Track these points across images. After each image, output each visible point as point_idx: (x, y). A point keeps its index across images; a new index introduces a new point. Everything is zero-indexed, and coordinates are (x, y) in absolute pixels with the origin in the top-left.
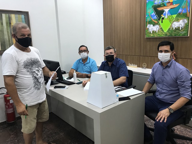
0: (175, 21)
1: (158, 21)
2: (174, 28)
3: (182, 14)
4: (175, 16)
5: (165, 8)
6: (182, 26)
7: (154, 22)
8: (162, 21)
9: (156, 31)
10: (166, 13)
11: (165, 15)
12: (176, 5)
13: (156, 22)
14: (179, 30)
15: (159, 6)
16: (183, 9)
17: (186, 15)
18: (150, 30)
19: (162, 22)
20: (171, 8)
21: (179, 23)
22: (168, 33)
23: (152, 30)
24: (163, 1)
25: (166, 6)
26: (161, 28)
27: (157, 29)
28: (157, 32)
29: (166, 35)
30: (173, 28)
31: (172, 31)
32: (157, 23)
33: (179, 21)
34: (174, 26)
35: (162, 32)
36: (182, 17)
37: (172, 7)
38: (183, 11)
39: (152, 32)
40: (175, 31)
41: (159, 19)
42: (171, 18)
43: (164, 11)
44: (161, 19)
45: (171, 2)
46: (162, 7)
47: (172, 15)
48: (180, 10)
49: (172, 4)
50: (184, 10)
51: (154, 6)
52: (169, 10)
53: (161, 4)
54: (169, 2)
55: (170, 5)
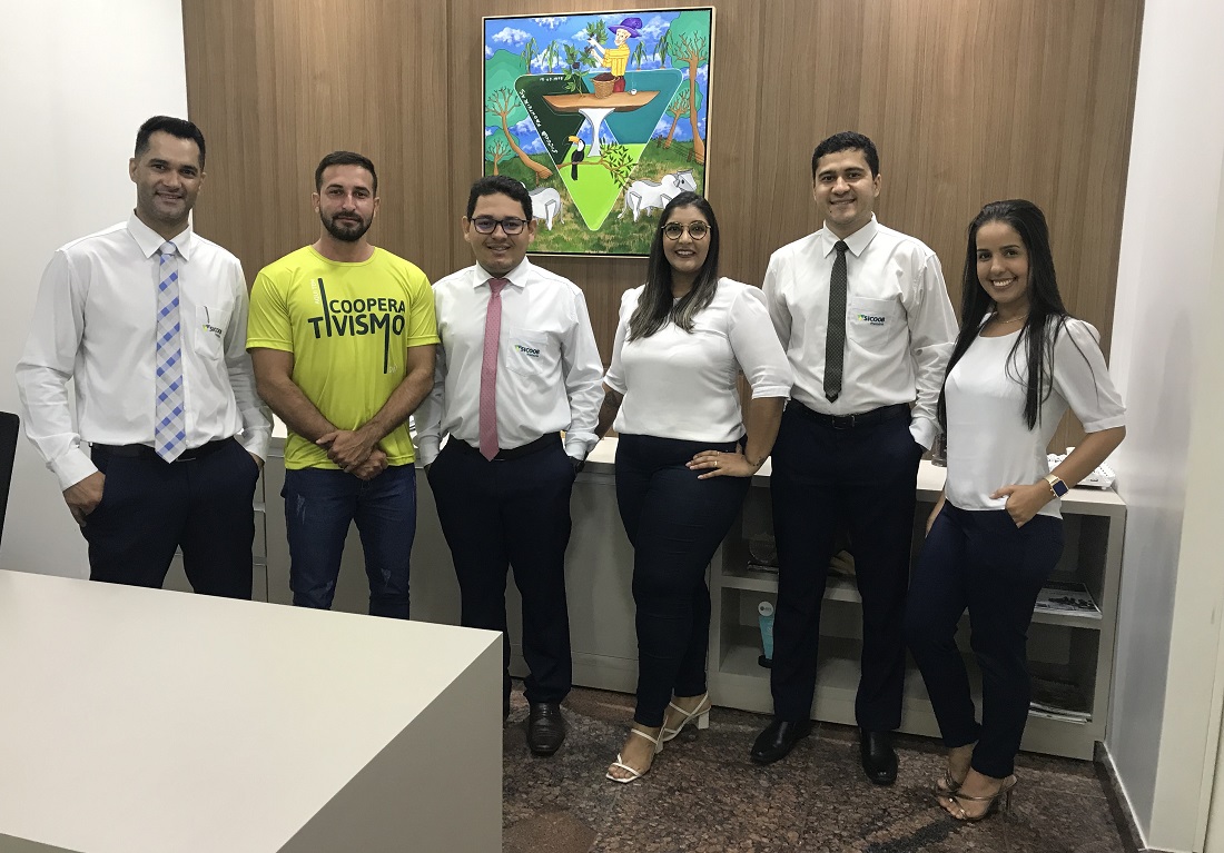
0: (639, 179)
1: (553, 170)
2: (636, 214)
3: (669, 143)
4: (636, 151)
5: (587, 100)
7: (534, 172)
8: (575, 169)
10: (592, 129)
11: (588, 138)
12: (641, 94)
13: (545, 171)
15: (557, 87)
16: (674, 121)
17: (692, 151)
19: (575, 176)
20: (619, 110)
21: (658, 190)
22: (607, 237)
24: (576, 66)
25: (594, 95)
26: (573, 209)
28: (550, 225)
29: (598, 245)
31: (625, 228)
32: (550, 178)
33: (659, 176)
34: (635, 200)
35: (576, 227)
36: (673, 160)
37: (622, 100)
38: (678, 130)
40: (643, 229)
41: (559, 159)
42: (618, 157)
43: (583, 118)
44: (568, 158)
45: (614, 74)
46: (569, 93)
47: (626, 146)
48: (661, 126)
49: (620, 84)
50: (682, 126)
51: (528, 81)
52: (605, 118)
53: (565, 76)
54: (607, 77)
55: (614, 92)
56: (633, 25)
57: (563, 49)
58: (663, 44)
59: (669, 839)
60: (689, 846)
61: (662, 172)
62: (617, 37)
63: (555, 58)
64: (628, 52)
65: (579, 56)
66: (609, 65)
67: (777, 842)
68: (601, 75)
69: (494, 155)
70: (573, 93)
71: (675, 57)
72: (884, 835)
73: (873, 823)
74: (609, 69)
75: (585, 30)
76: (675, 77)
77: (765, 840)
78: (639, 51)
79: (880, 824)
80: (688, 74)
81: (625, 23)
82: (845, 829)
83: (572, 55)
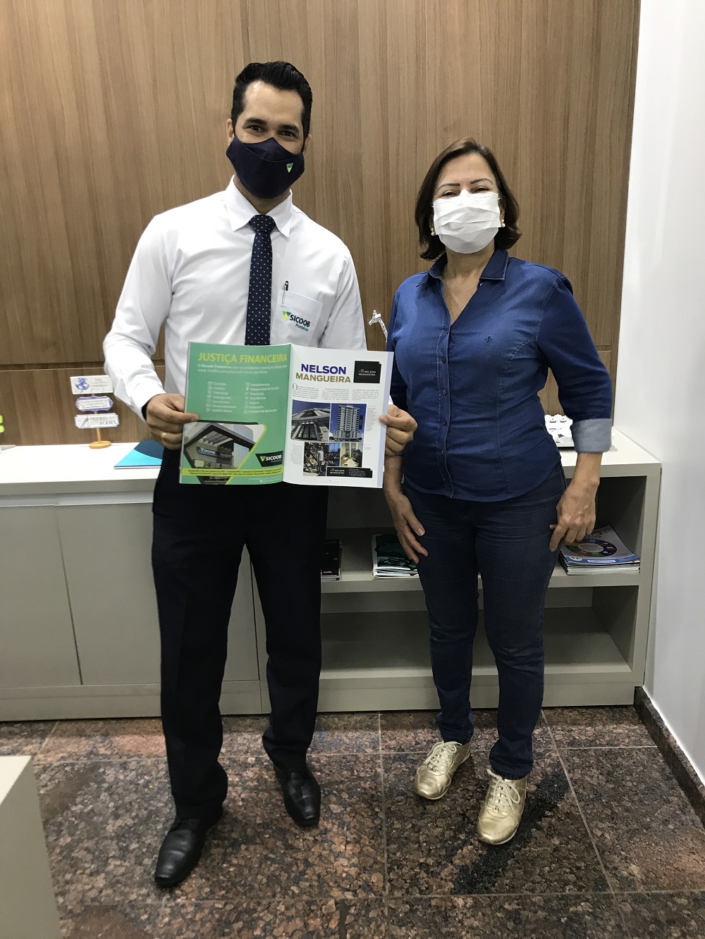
59: (240, 924)
60: (264, 930)
67: (362, 895)
72: (470, 852)
73: (455, 838)
77: (349, 895)
79: (462, 837)
82: (429, 855)
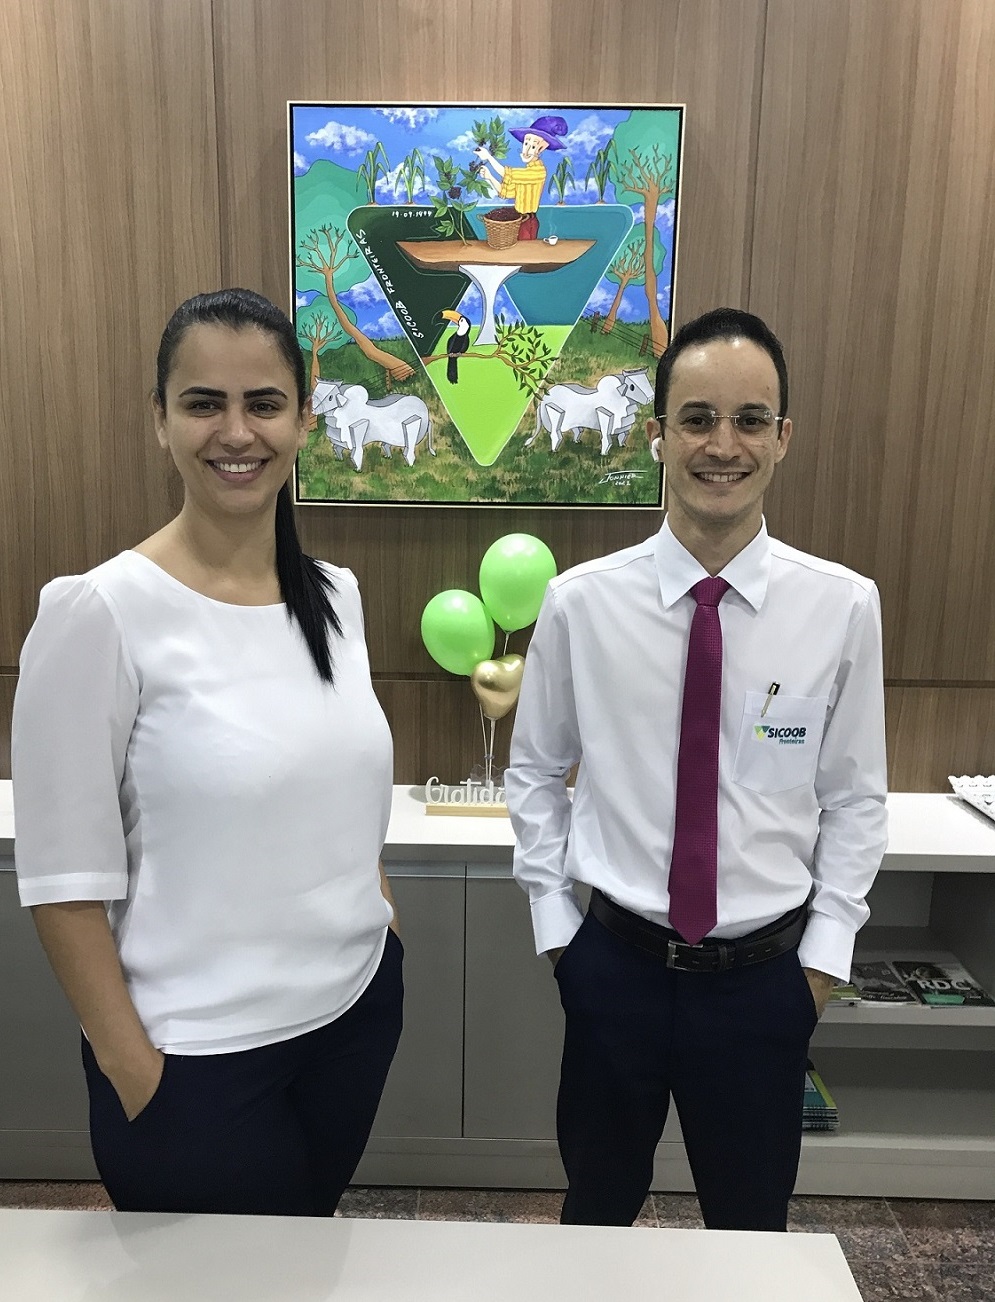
1: (416, 365)
2: (555, 440)
3: (610, 325)
4: (556, 336)
5: (473, 252)
6: (617, 424)
7: (382, 369)
8: (453, 365)
9: (399, 453)
10: (482, 300)
11: (474, 314)
12: (566, 245)
13: (400, 366)
14: (596, 456)
15: (421, 227)
16: (619, 290)
17: (648, 338)
18: (345, 436)
19: (453, 376)
20: (528, 269)
21: (591, 400)
22: (507, 477)
23: (359, 432)
24: (455, 193)
25: (485, 244)
26: (450, 430)
27: (413, 429)
28: (410, 458)
29: (493, 488)
30: (547, 438)
31: (538, 461)
32: (409, 380)
33: (592, 378)
34: (554, 416)
35: (454, 459)
36: (615, 352)
37: (533, 253)
39: (358, 459)
40: (565, 463)
41: (426, 348)
42: (525, 346)
43: (466, 280)
44: (442, 346)
45: (520, 209)
46: (442, 238)
47: (539, 329)
51: (371, 215)
52: (507, 281)
53: (435, 210)
54: (508, 214)
55: (518, 239)
56: (551, 128)
57: (433, 164)
58: (601, 163)
61: (599, 371)
62: (525, 148)
63: (418, 180)
64: (543, 175)
65: (460, 178)
66: (510, 195)
68: (498, 209)
69: (312, 339)
70: (450, 239)
71: (621, 187)
74: (512, 200)
75: (471, 135)
76: (620, 219)
78: (561, 174)
80: (642, 213)
81: (539, 126)
83: (447, 175)
